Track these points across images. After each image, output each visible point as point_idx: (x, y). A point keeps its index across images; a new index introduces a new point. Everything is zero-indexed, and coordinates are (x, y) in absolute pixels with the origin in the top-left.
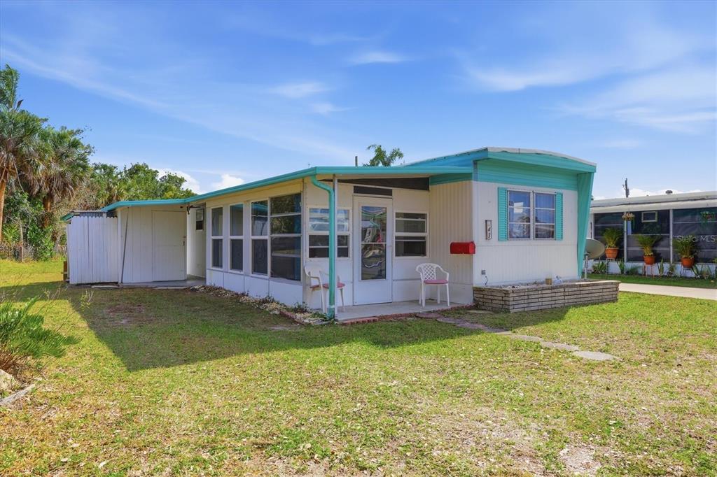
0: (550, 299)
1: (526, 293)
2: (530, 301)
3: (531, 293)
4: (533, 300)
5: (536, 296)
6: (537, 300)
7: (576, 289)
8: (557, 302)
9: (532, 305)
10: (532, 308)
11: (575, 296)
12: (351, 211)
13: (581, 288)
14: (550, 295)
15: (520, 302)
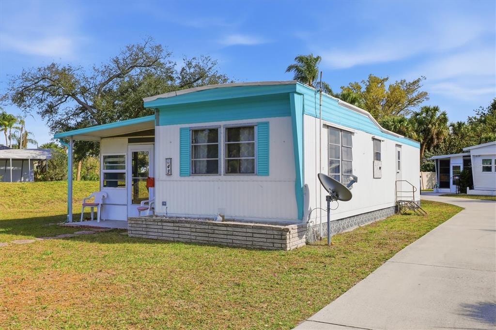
0: (172, 232)
1: (144, 223)
2: (148, 230)
3: (149, 223)
4: (152, 230)
5: (156, 227)
6: (156, 230)
7: (207, 227)
8: (180, 236)
9: (151, 234)
10: (150, 237)
11: (207, 235)
12: (126, 156)
13: (215, 228)
14: (172, 228)
15: (138, 229)
